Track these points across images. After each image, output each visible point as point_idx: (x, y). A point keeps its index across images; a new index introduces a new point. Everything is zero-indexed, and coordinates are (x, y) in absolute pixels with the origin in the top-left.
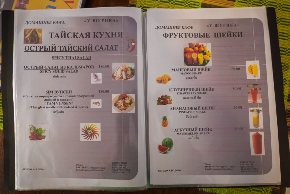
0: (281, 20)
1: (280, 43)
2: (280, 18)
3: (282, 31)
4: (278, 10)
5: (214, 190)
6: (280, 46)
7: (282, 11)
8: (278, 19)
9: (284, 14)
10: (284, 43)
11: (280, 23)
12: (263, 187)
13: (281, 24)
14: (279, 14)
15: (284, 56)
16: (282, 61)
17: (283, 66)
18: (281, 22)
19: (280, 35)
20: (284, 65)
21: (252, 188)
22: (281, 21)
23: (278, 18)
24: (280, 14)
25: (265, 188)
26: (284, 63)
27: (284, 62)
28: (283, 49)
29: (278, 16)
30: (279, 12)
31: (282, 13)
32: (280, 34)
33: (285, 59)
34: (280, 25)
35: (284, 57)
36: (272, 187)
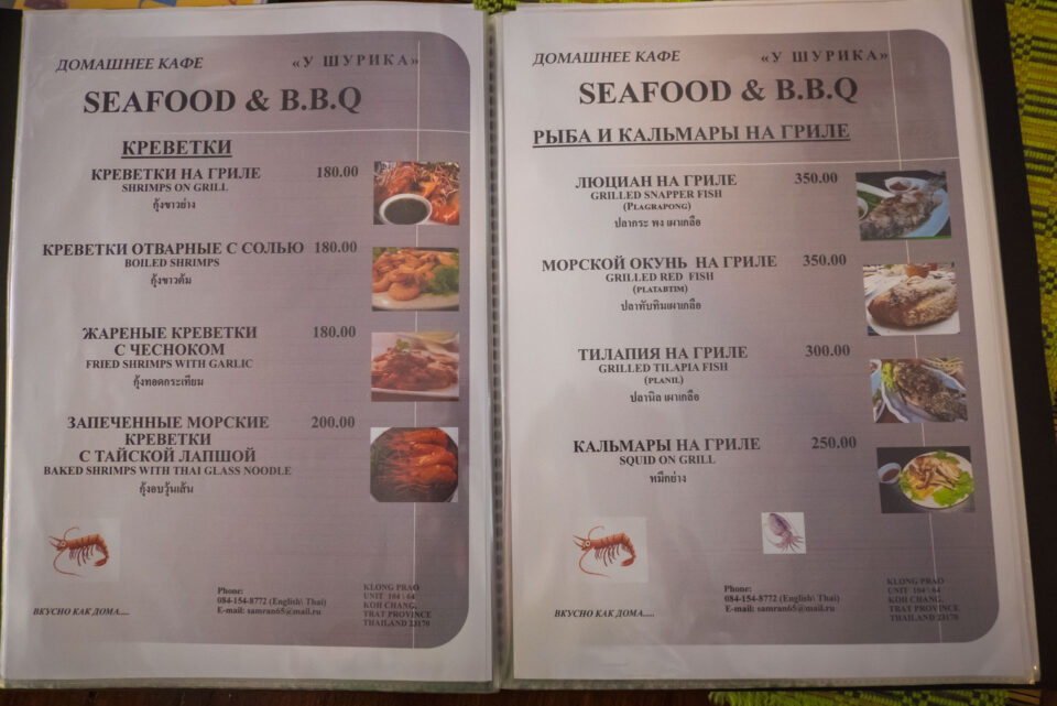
0: (1034, 43)
1: (1023, 130)
2: (1028, 37)
3: (1038, 88)
4: (1023, 9)
5: (772, 703)
6: (1027, 142)
7: (1038, 12)
8: (1021, 41)
9: (1044, 24)
10: (1046, 134)
11: (1028, 57)
12: (969, 694)
13: (1034, 60)
14: (1024, 20)
15: (1048, 181)
16: (1034, 201)
17: (1043, 221)
18: (1033, 53)
19: (1030, 103)
20: (1045, 215)
21: (925, 697)
22: (1034, 48)
23: (1020, 36)
24: (1030, 21)
25: (977, 696)
26: (1045, 210)
27: (1046, 204)
28: (1042, 156)
29: (1022, 30)
30: (1024, 15)
31: (1040, 18)
32: (1029, 97)
33: (1049, 193)
34: (1031, 64)
35: (1048, 187)
36: (1006, 694)
